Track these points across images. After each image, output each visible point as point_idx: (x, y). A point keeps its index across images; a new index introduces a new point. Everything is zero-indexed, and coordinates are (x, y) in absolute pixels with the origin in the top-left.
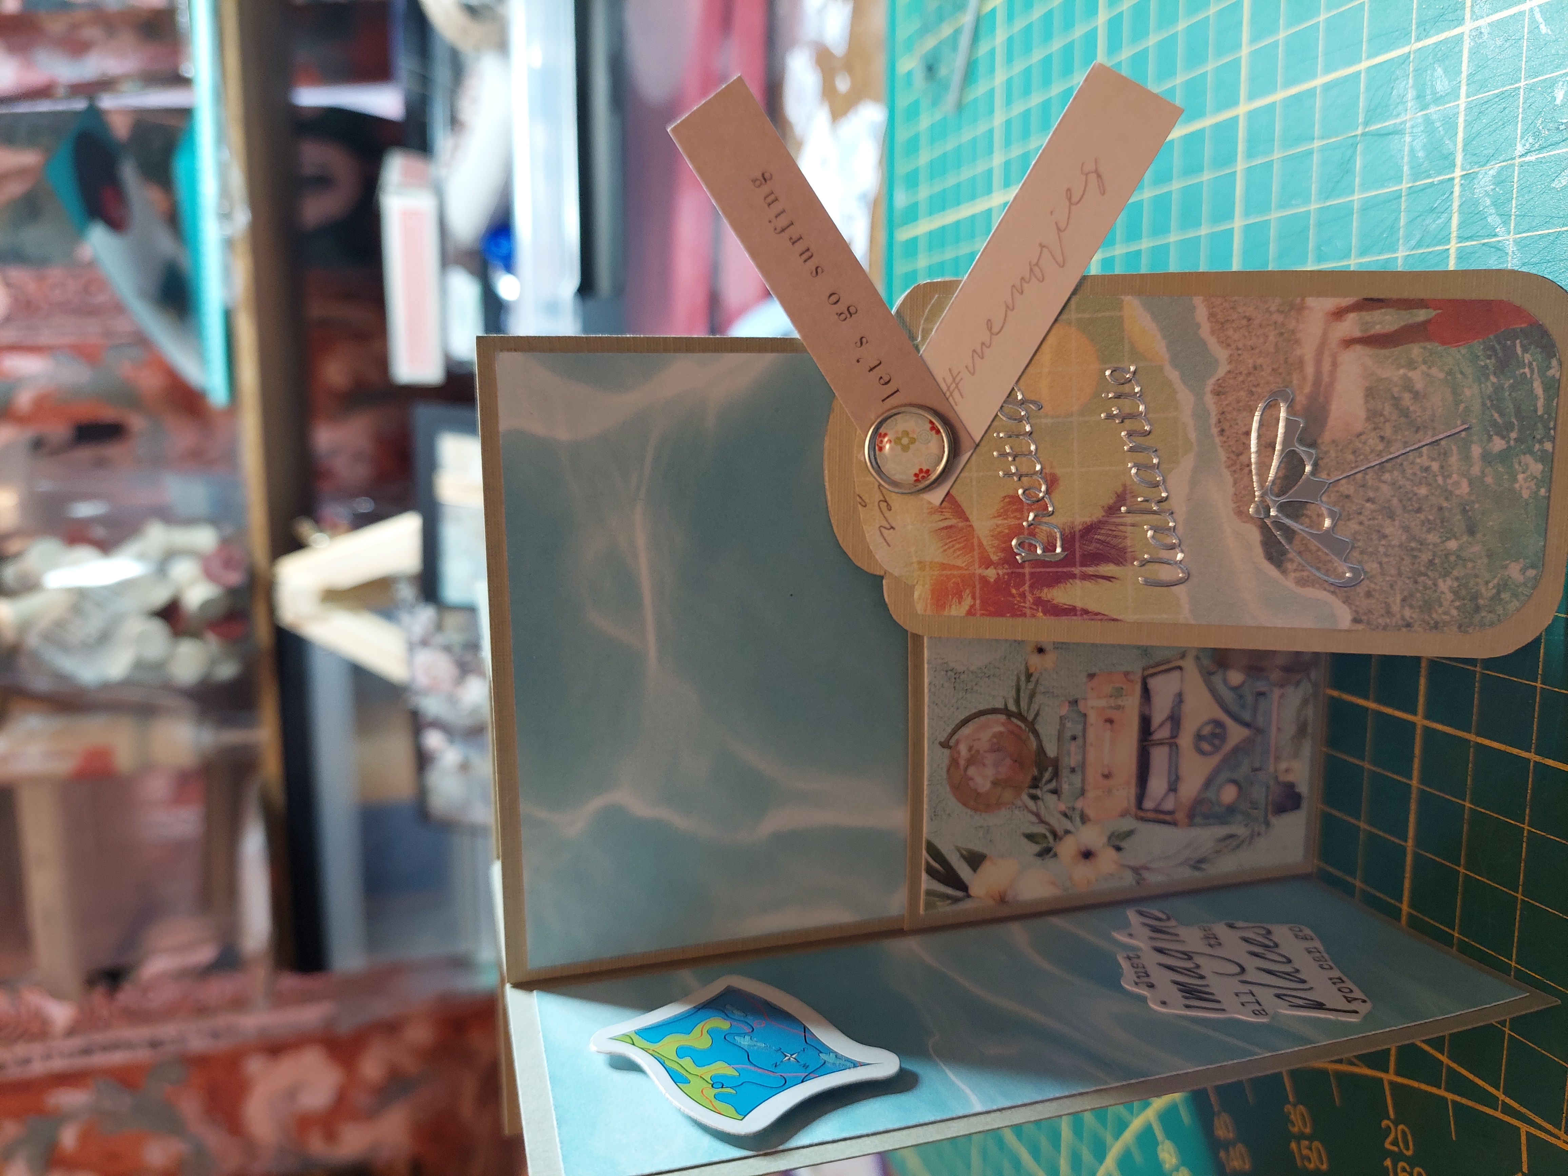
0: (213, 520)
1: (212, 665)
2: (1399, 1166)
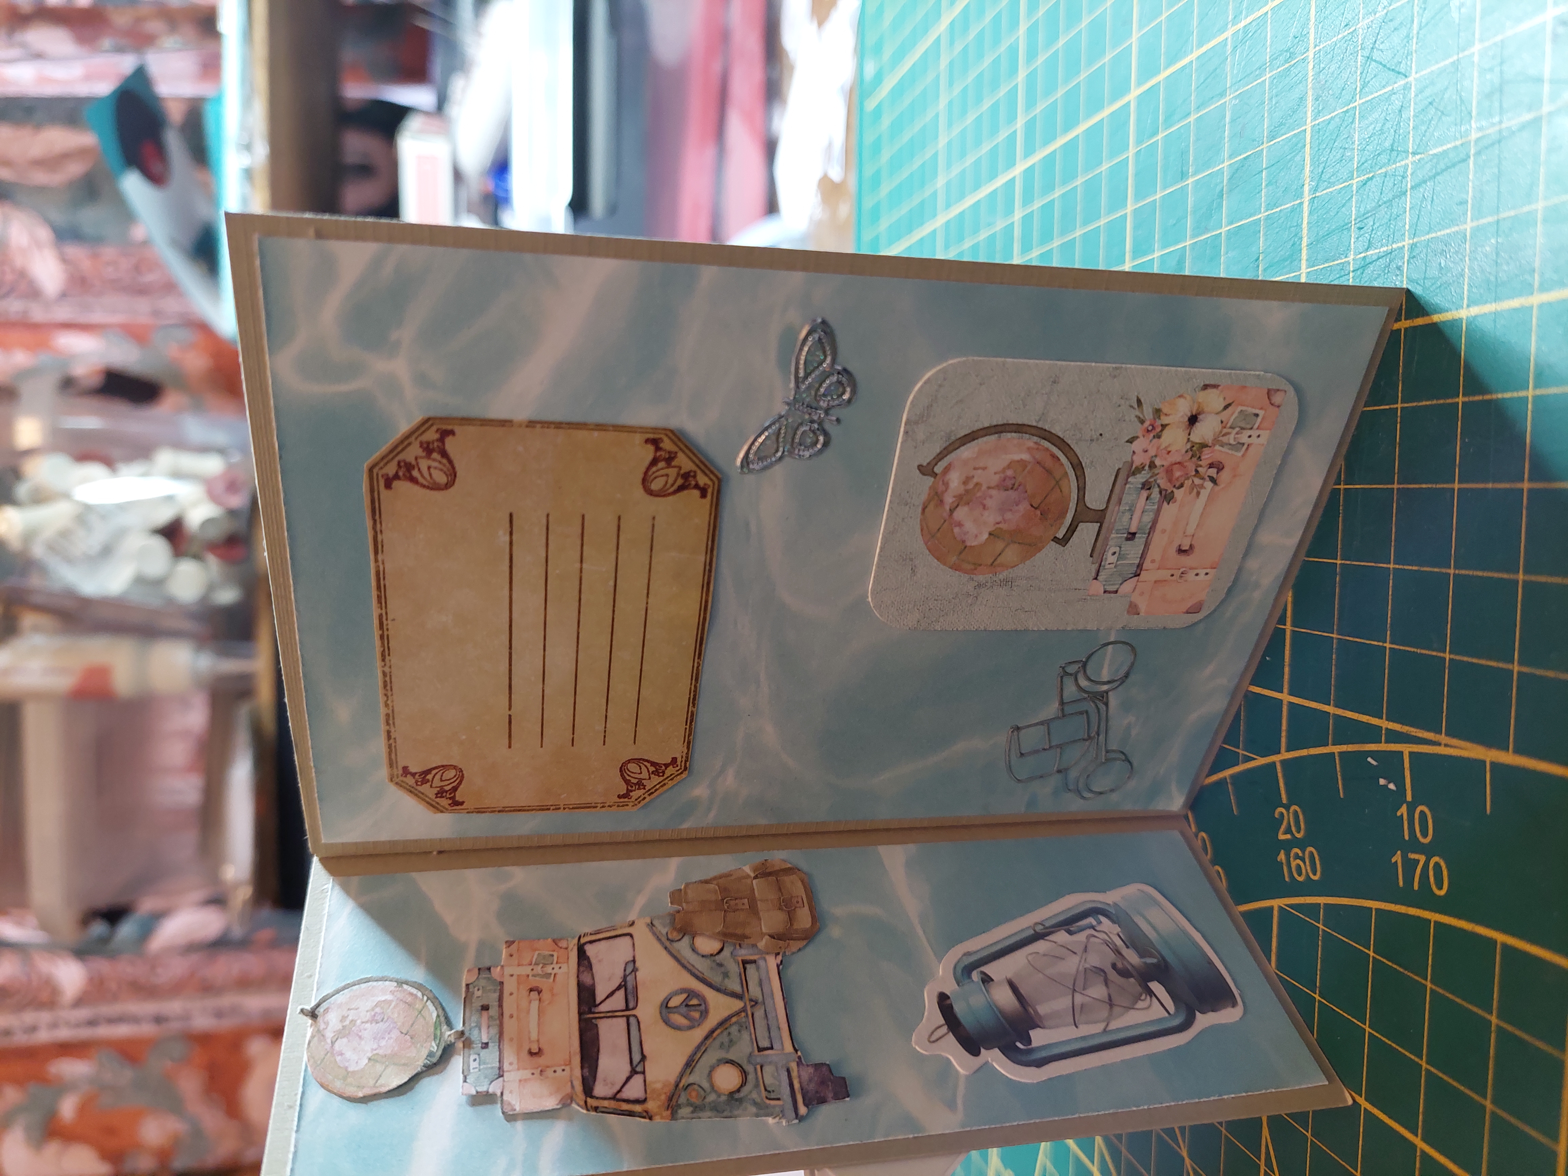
0: (221, 451)
1: (211, 588)
2: (1292, 855)
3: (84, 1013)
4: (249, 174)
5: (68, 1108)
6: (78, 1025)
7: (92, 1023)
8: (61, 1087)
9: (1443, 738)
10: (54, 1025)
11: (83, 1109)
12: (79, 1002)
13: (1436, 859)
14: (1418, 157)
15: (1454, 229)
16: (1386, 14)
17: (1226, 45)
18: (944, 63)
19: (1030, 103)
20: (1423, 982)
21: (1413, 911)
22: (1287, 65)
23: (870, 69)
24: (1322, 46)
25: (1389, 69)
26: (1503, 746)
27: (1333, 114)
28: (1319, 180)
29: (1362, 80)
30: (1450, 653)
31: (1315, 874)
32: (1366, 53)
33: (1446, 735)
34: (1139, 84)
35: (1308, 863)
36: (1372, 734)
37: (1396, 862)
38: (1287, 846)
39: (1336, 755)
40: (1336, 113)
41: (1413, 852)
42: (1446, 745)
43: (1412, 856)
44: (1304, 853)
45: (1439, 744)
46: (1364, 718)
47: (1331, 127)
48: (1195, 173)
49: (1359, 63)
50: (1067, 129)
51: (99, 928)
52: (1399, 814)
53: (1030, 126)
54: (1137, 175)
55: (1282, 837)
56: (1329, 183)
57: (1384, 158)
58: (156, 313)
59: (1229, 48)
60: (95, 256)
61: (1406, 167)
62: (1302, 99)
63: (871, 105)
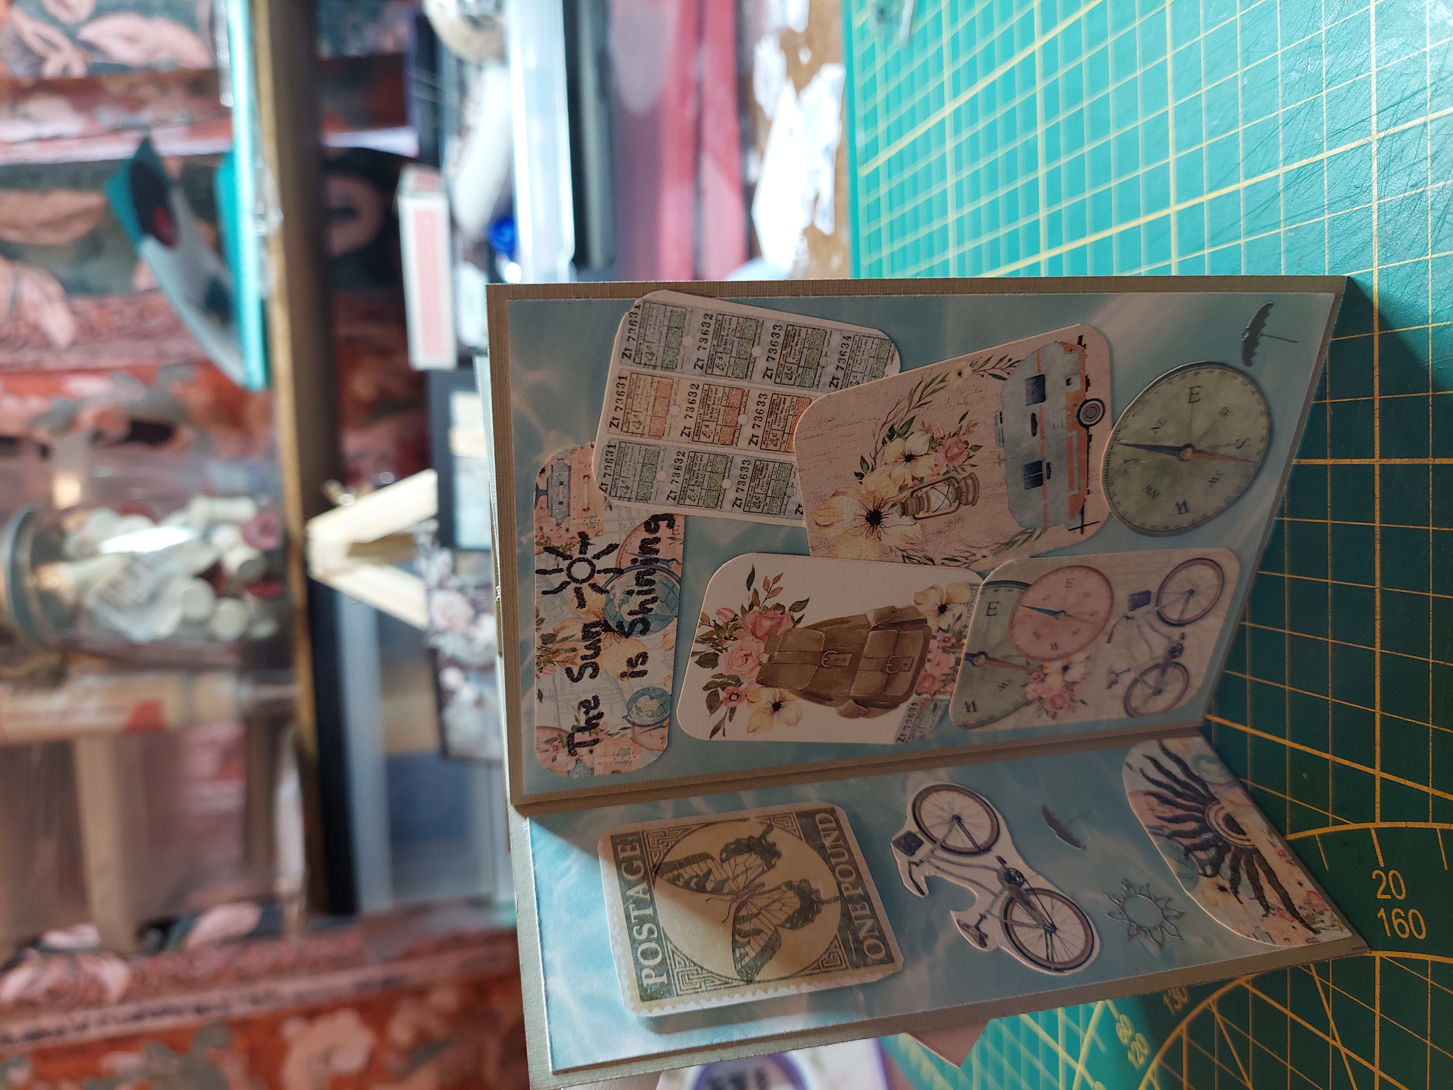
0: (251, 494)
1: (251, 623)
2: (1393, 914)
3: (130, 1008)
4: (264, 241)
6: (125, 1020)
7: (138, 1017)
8: (114, 1079)
10: (103, 1022)
12: (124, 999)
17: (1277, 181)
18: (950, 145)
19: (1054, 198)
22: (1348, 211)
23: (861, 139)
24: (1386, 200)
27: (1403, 263)
29: (1434, 237)
31: (1420, 934)
34: (1179, 202)
35: (1411, 923)
38: (1388, 905)
39: (1438, 831)
40: (1406, 262)
44: (1406, 913)
47: (1401, 274)
49: (1430, 222)
50: (1098, 229)
51: (154, 937)
53: (1054, 219)
55: (1380, 896)
56: (1401, 323)
58: (160, 355)
59: (1281, 185)
60: (102, 307)
62: (1368, 243)
63: (864, 171)
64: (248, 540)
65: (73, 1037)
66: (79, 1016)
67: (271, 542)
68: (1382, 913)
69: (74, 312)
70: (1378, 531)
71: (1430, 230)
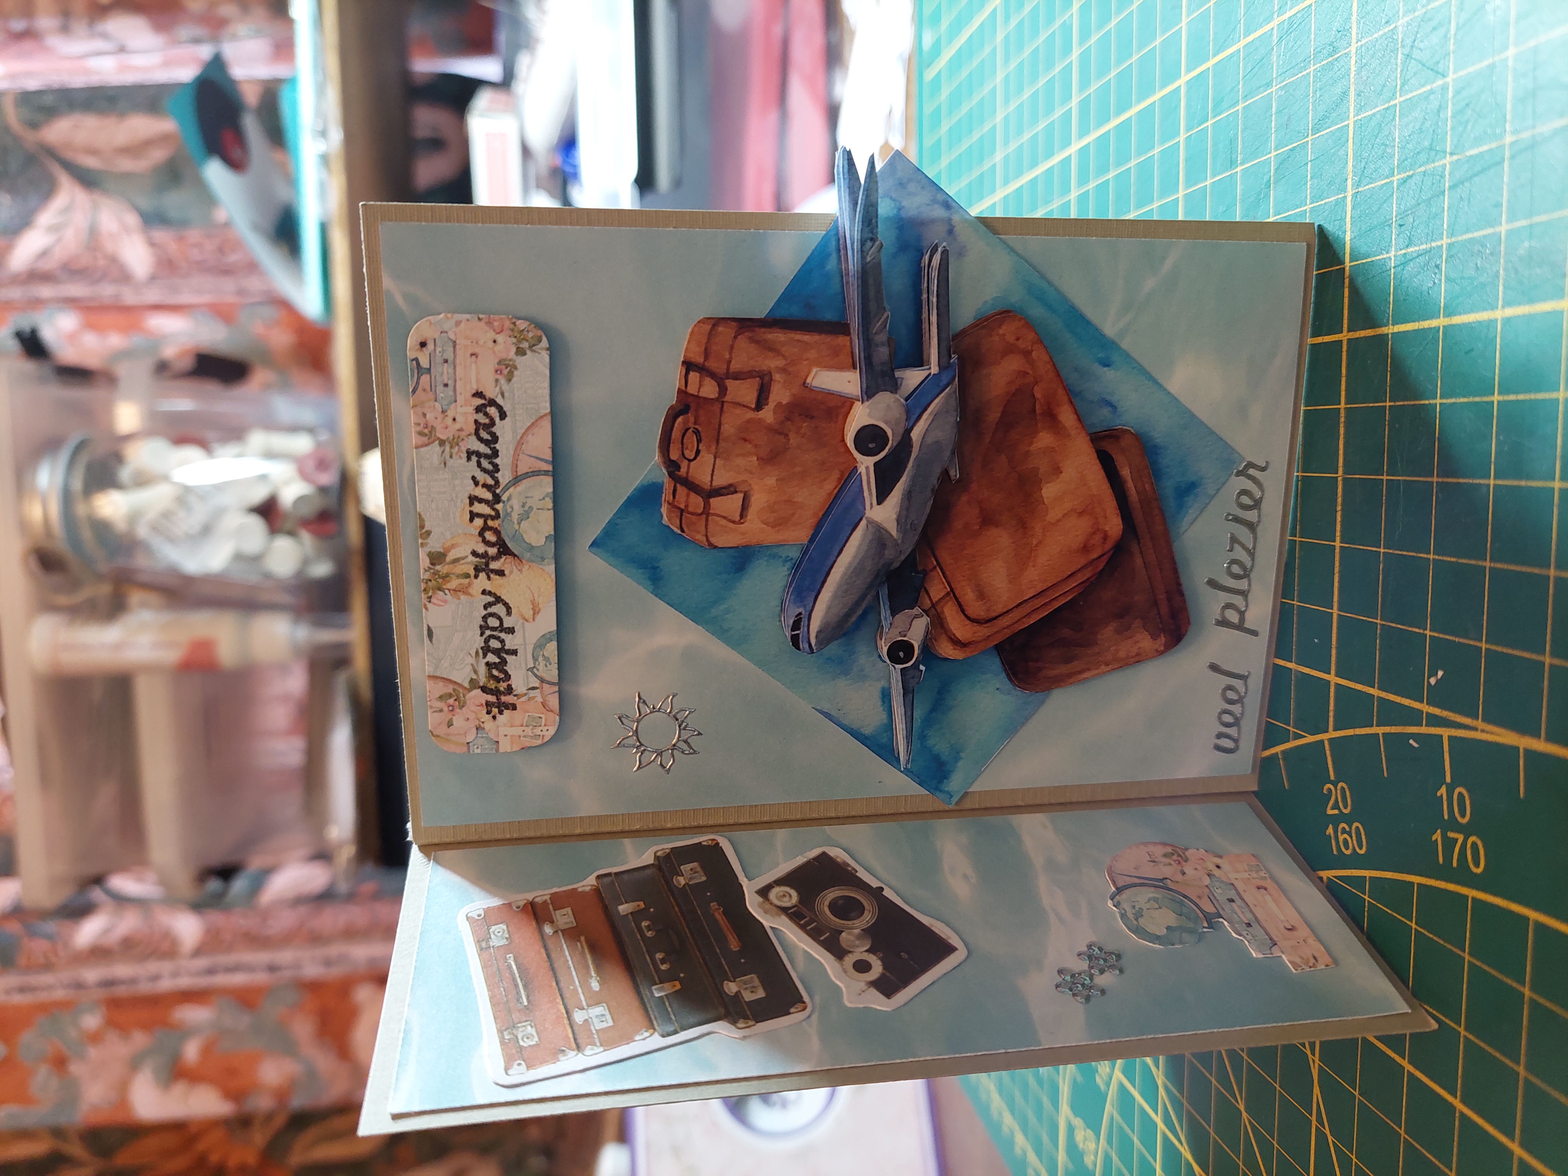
0: (311, 429)
1: (306, 562)
2: (1340, 830)
4: (325, 159)
5: (191, 1051)
6: (198, 974)
7: (211, 971)
8: (184, 1032)
9: (1479, 724)
10: (175, 975)
11: (207, 1051)
12: (198, 952)
13: (1473, 839)
14: (1455, 157)
15: (1490, 231)
16: (1425, 13)
17: (1272, 35)
18: (1000, 37)
19: (1084, 84)
20: (1461, 953)
21: (1451, 887)
22: (1330, 59)
23: (928, 40)
24: (1363, 42)
25: (1428, 68)
26: (1536, 735)
27: (1374, 111)
28: (1362, 177)
29: (1403, 78)
30: (1487, 642)
31: (1361, 848)
32: (1406, 51)
33: (1483, 720)
34: (1188, 71)
35: (1354, 838)
36: (1414, 717)
37: (1436, 840)
38: (1335, 821)
39: (1381, 735)
40: (1377, 109)
41: (1452, 831)
42: (1483, 731)
43: (1451, 835)
44: (1350, 828)
45: (1475, 729)
46: (1406, 702)
47: (1373, 123)
48: (1242, 164)
49: (1399, 61)
50: (1120, 111)
51: (214, 885)
52: (1439, 794)
53: (1084, 104)
54: (1187, 160)
55: (1330, 812)
56: (1371, 178)
57: (1423, 157)
58: (241, 292)
59: (1275, 39)
60: (181, 239)
61: (1444, 166)
62: (1345, 94)
63: (929, 75)
64: (304, 475)
65: (145, 988)
66: (153, 967)
67: (329, 478)
68: (1330, 830)
69: (152, 244)
70: (1342, 413)
71: (1399, 71)
